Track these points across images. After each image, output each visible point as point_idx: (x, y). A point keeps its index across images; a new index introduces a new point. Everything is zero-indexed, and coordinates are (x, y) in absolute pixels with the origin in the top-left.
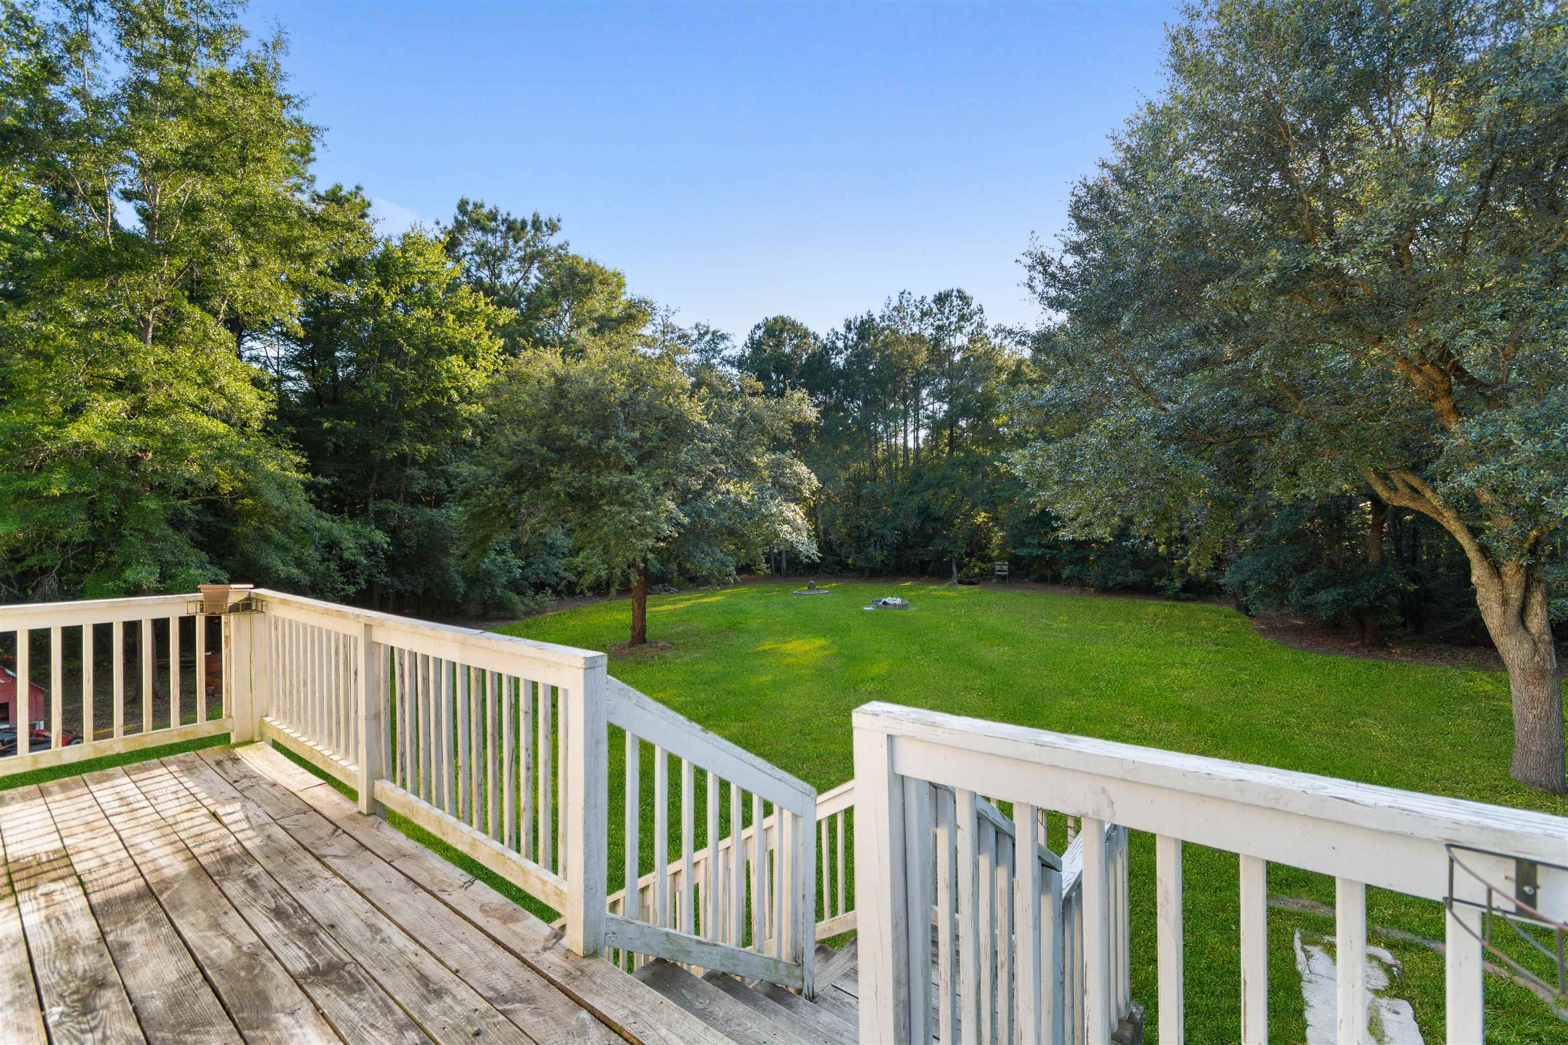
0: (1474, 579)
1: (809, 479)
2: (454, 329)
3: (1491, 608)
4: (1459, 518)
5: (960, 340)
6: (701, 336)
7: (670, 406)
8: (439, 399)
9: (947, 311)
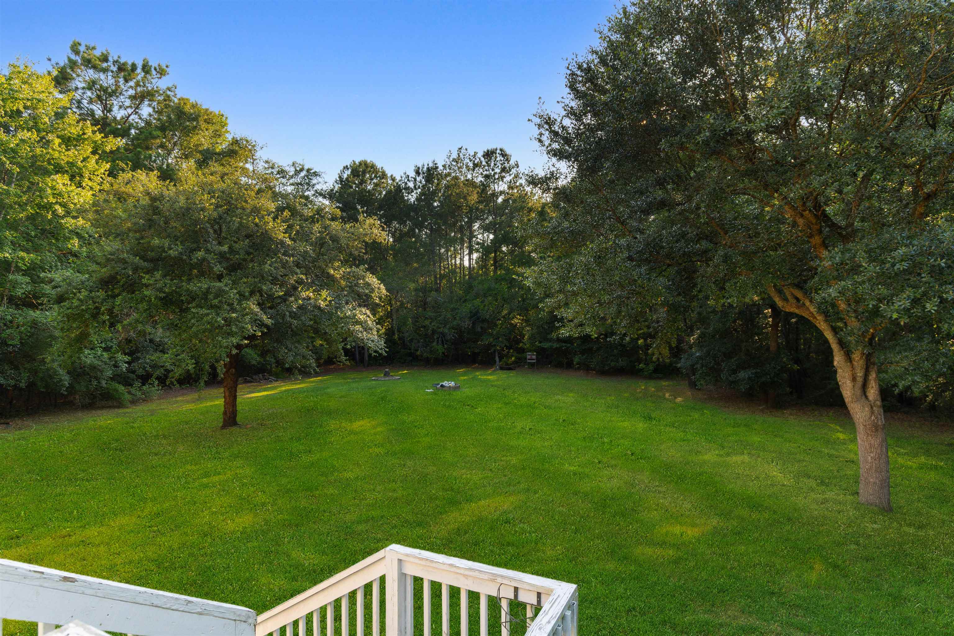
0: (835, 363)
1: (379, 288)
2: (60, 152)
3: (846, 383)
4: (826, 321)
5: (502, 186)
6: (297, 172)
7: (257, 225)
8: (43, 212)
9: (492, 164)
